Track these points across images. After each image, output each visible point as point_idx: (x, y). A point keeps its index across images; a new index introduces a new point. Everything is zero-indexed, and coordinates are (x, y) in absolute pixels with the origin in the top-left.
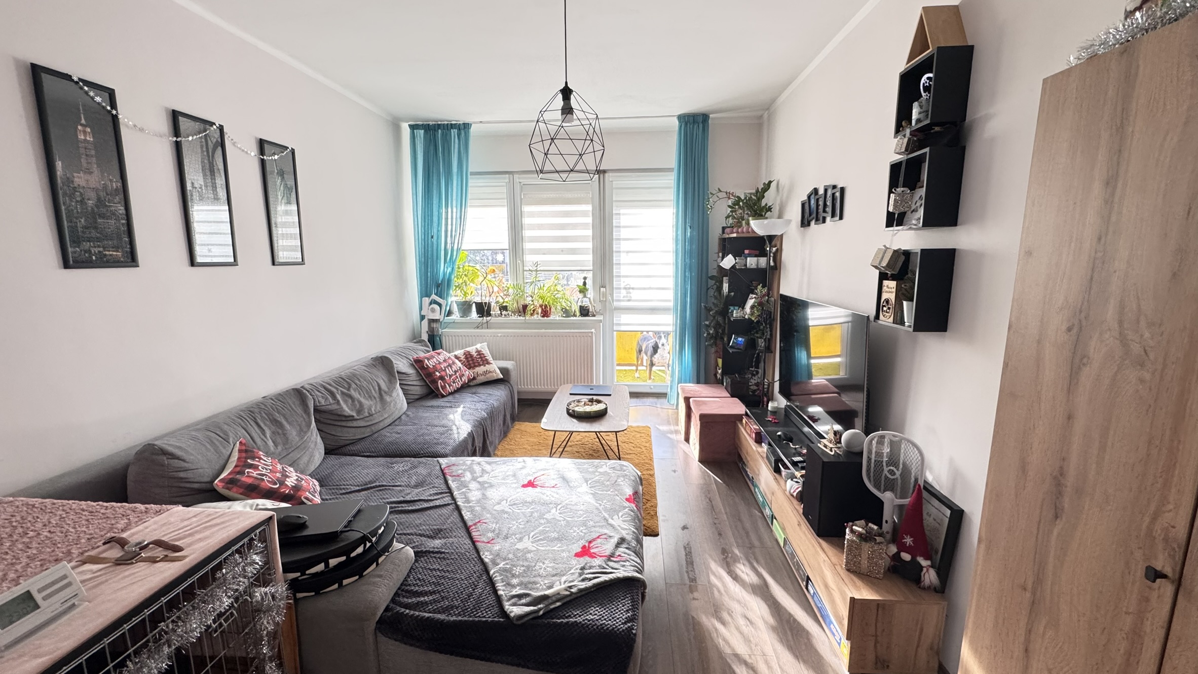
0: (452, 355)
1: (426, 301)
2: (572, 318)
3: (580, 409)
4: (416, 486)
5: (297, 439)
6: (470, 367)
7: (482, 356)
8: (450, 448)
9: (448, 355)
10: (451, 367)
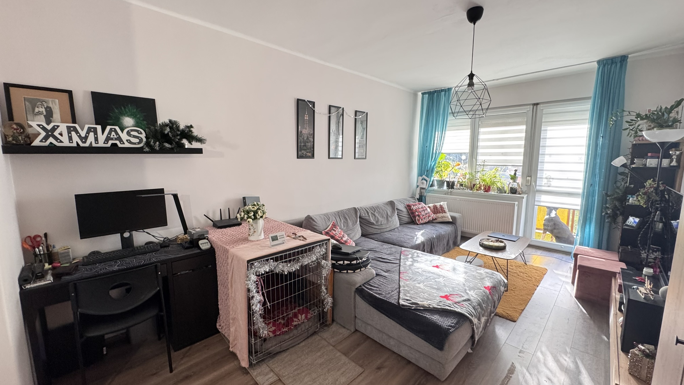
0: (426, 206)
1: (420, 178)
2: (503, 194)
3: (486, 243)
4: (388, 254)
5: (351, 226)
6: (434, 213)
7: (442, 208)
8: (410, 245)
9: (424, 205)
10: (424, 211)
